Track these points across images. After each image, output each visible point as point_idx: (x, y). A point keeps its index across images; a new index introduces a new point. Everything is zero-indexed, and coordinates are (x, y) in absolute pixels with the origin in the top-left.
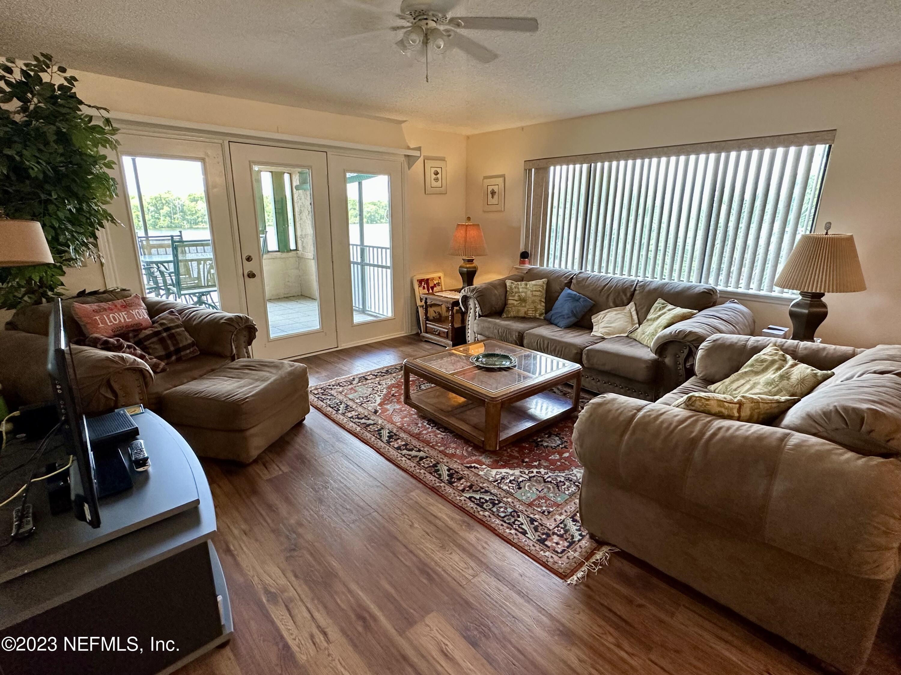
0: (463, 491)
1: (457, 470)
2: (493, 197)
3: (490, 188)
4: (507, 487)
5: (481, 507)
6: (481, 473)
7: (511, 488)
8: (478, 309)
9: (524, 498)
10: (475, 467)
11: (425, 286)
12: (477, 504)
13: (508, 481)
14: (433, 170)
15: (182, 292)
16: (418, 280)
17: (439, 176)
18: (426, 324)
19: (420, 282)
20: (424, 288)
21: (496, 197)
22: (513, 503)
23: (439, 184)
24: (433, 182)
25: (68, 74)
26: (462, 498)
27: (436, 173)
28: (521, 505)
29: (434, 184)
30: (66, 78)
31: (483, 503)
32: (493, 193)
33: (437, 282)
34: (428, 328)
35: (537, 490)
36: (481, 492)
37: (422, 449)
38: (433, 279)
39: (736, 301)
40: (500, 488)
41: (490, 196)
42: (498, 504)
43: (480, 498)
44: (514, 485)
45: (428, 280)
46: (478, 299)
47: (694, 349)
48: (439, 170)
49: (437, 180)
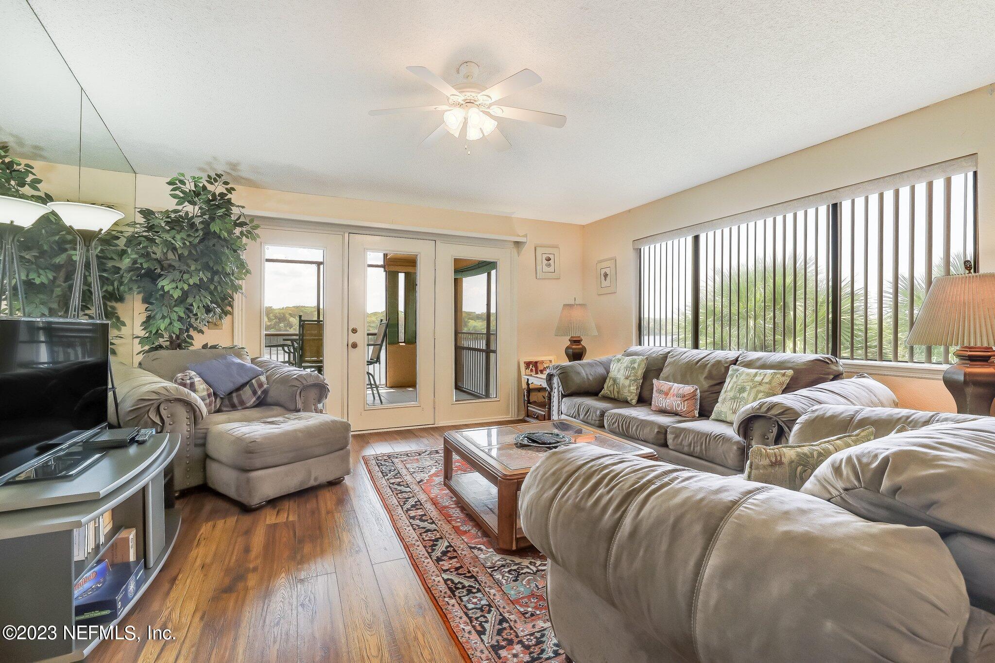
0: (445, 571)
1: (456, 549)
2: (605, 280)
3: (603, 272)
4: (501, 577)
5: (453, 592)
6: (482, 556)
7: (506, 578)
8: (561, 388)
9: (512, 592)
10: (479, 549)
11: (534, 368)
12: (450, 589)
13: (507, 570)
14: (545, 256)
15: (303, 365)
16: (525, 363)
17: (551, 262)
18: (528, 407)
19: (528, 364)
20: (532, 370)
21: (608, 278)
22: (494, 595)
23: (551, 269)
24: (544, 266)
25: (229, 186)
26: (440, 579)
27: (549, 259)
28: (503, 599)
29: (546, 269)
30: (227, 189)
31: (458, 588)
32: (606, 275)
33: (547, 365)
34: (529, 412)
35: (537, 586)
36: (465, 577)
37: (436, 522)
38: (542, 362)
39: (866, 375)
40: (491, 576)
41: (603, 278)
42: (474, 593)
43: (459, 582)
44: (511, 576)
45: (536, 363)
46: (560, 376)
47: (786, 429)
48: (551, 257)
49: (549, 265)
